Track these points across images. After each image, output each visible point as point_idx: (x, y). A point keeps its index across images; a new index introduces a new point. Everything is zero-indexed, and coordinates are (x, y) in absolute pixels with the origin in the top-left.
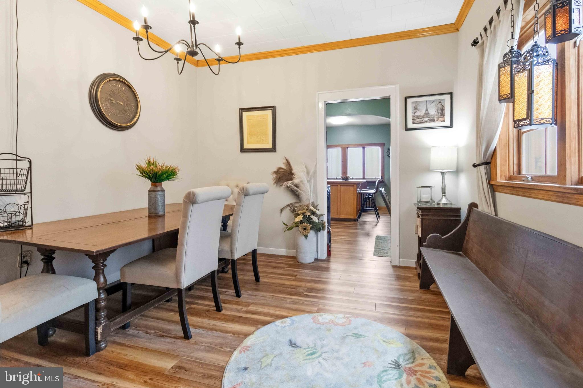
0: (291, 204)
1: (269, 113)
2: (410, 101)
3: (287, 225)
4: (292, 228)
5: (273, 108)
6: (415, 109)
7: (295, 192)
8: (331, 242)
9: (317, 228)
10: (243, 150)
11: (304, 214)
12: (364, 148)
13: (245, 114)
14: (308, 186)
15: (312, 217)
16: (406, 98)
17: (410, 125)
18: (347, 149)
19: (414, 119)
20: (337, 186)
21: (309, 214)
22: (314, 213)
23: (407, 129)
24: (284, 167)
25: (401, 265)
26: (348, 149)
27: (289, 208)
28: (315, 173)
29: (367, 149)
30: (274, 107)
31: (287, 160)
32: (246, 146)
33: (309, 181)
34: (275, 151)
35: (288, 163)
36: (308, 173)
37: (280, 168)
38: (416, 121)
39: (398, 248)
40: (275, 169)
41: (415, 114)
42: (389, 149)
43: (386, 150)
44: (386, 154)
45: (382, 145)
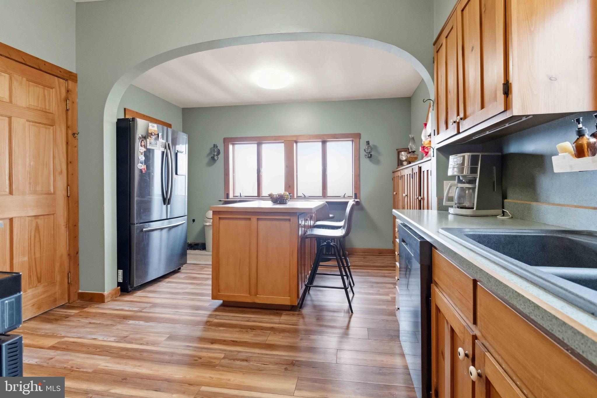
12: (324, 142)
18: (295, 145)
20: (250, 219)
26: (299, 144)
29: (329, 145)
42: (368, 143)
43: (363, 146)
44: (363, 153)
45: (355, 137)
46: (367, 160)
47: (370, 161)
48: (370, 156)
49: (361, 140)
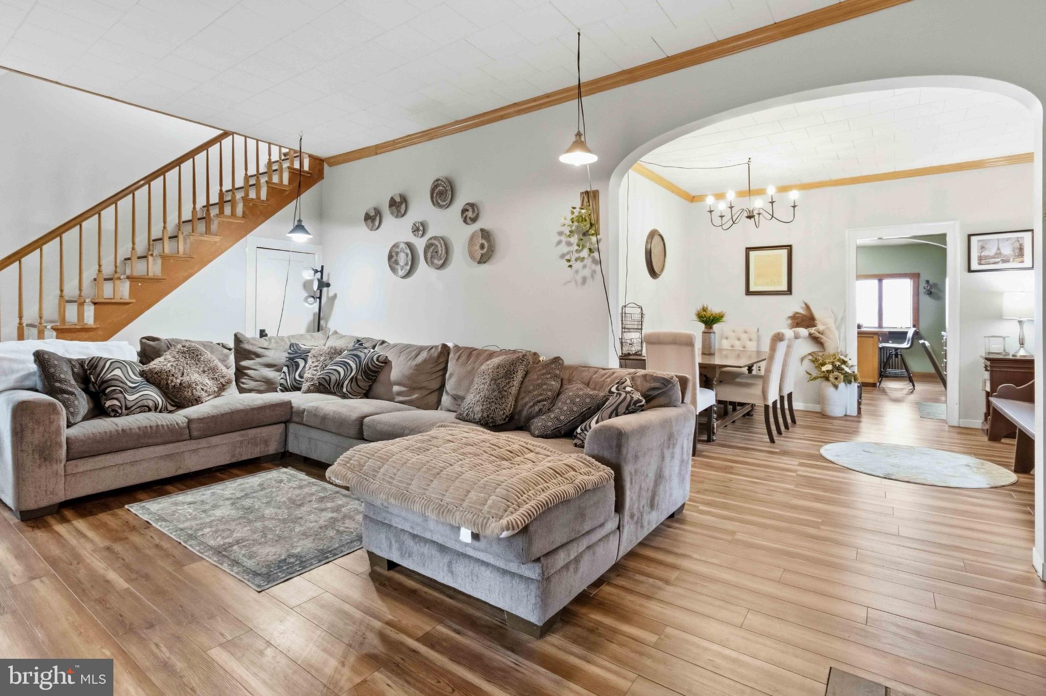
0: (813, 353)
1: (784, 252)
2: (974, 239)
3: (811, 375)
4: (815, 378)
5: (789, 248)
6: (983, 248)
7: (816, 340)
8: (862, 398)
9: (848, 379)
10: (748, 292)
11: (833, 363)
12: (880, 280)
13: (752, 254)
14: (836, 333)
15: (843, 366)
16: (970, 236)
17: (975, 266)
19: (981, 260)
21: (839, 364)
22: (844, 362)
23: (970, 271)
24: (802, 311)
25: (962, 425)
27: (810, 357)
28: (843, 319)
29: (886, 282)
30: (790, 246)
31: (806, 304)
32: (752, 289)
33: (838, 328)
34: (791, 294)
35: (808, 307)
36: (836, 320)
37: (797, 313)
38: (983, 262)
39: (957, 407)
40: (791, 314)
41: (983, 254)
42: (928, 282)
43: (923, 284)
44: (922, 290)
45: (915, 276)
46: (927, 297)
47: (930, 296)
48: (930, 293)
49: (920, 279)
